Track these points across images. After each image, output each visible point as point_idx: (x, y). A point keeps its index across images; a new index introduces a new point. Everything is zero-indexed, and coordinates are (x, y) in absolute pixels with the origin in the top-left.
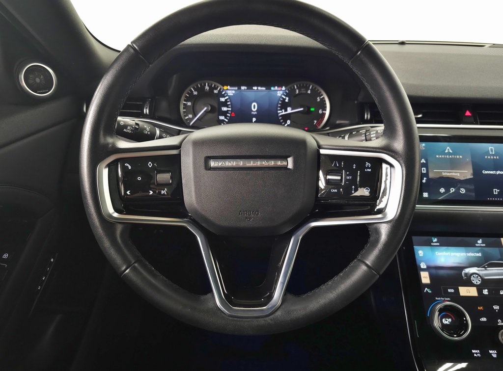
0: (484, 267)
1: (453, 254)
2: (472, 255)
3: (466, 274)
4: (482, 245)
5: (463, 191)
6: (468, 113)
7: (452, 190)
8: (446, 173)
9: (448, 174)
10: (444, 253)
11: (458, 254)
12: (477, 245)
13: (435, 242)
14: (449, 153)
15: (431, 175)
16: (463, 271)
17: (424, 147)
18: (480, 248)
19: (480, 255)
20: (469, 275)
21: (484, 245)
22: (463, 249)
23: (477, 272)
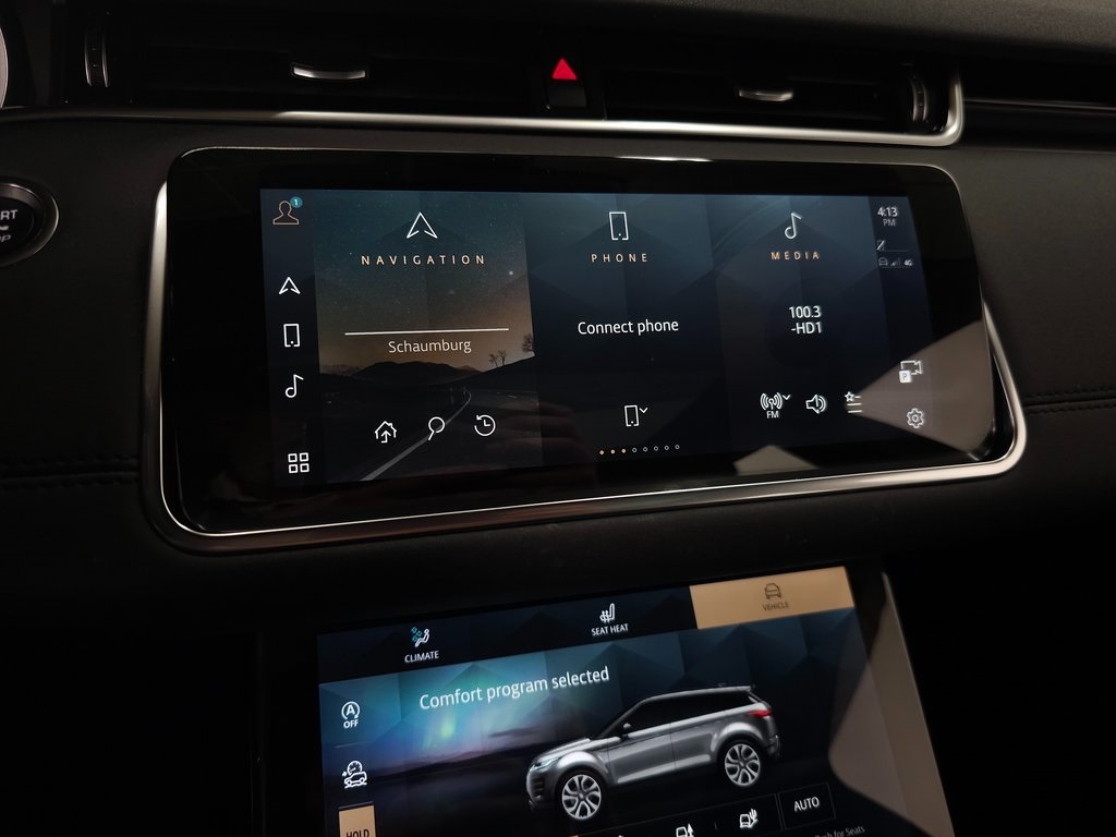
0: (620, 732)
1: (493, 692)
2: (575, 680)
3: (541, 779)
4: (616, 629)
5: (487, 425)
6: (563, 71)
7: (436, 425)
8: (407, 345)
9: (418, 348)
10: (457, 696)
11: (515, 691)
12: (596, 632)
13: (423, 649)
14: (423, 244)
15: (328, 359)
16: (533, 769)
17: (295, 211)
18: (607, 645)
19: (602, 676)
20: (552, 783)
21: (624, 628)
22: (538, 659)
23: (587, 758)
